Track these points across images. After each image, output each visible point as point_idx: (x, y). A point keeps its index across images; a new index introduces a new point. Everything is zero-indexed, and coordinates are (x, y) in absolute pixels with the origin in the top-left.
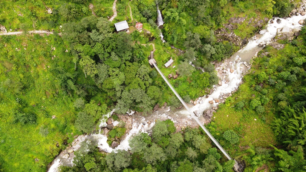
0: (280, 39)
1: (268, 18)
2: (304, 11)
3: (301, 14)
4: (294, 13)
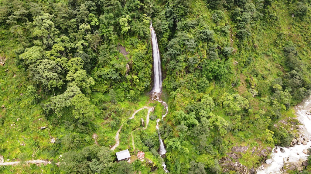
0: (290, 170)
1: (271, 147)
2: (304, 140)
3: (302, 143)
4: (295, 142)
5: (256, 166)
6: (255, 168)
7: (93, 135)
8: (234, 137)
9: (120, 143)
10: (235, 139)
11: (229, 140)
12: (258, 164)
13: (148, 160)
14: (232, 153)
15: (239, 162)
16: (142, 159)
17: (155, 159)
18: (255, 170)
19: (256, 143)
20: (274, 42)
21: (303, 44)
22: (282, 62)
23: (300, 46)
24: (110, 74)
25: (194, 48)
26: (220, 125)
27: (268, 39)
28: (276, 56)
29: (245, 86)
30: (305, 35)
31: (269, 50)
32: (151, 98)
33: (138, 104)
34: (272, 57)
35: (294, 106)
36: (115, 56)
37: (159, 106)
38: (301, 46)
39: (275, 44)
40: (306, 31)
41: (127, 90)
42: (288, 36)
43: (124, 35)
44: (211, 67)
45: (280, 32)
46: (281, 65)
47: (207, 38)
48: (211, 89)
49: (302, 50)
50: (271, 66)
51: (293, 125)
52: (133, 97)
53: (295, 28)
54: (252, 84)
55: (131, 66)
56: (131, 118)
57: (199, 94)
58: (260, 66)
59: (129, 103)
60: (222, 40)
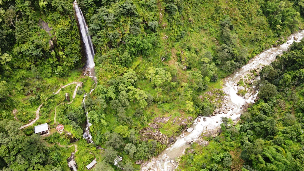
0: (205, 136)
1: (192, 117)
2: (225, 110)
3: (223, 113)
4: (217, 111)
5: (176, 134)
6: (175, 136)
7: (13, 110)
8: (158, 109)
9: (40, 117)
10: (159, 111)
11: (153, 111)
12: (178, 132)
13: (67, 132)
14: (154, 124)
15: (159, 131)
16: (61, 132)
17: (74, 131)
18: (175, 138)
19: (178, 113)
20: (211, 16)
21: (239, 18)
22: (217, 36)
23: (236, 20)
24: (31, 51)
25: (114, 23)
26: (138, 97)
27: (206, 14)
28: (213, 30)
29: (176, 60)
30: (242, 8)
31: (206, 24)
32: (84, 73)
33: (68, 80)
34: (209, 31)
35: (223, 78)
36: (36, 32)
37: (89, 81)
38: (238, 20)
39: (213, 18)
40: (243, 4)
41: (54, 66)
42: (226, 10)
43: (44, 11)
44: (133, 41)
45: (217, 6)
46: (217, 39)
47: (127, 12)
48: (137, 63)
49: (239, 24)
50: (207, 40)
51: (218, 96)
52: (61, 73)
53: (232, 2)
54: (183, 57)
55: (54, 42)
56: (56, 93)
57: (122, 68)
58: (195, 40)
59: (58, 79)
60: (148, 14)
